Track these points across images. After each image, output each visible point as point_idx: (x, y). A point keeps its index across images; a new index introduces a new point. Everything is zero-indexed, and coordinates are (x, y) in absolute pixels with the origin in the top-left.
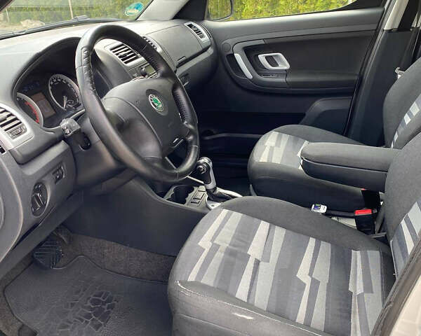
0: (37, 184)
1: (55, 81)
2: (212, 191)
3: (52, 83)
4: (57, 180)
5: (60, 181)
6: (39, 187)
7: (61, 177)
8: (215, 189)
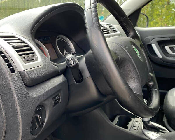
0: (39, 106)
1: (60, 39)
2: (147, 123)
3: (58, 40)
4: (55, 104)
5: (57, 105)
6: (40, 109)
7: (58, 102)
8: (149, 122)
